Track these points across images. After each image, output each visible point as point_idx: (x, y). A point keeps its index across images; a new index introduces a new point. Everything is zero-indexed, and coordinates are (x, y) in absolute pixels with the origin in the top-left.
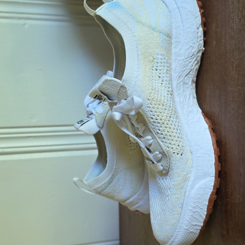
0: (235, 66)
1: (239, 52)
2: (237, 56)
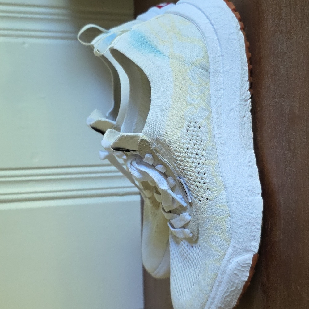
0: (270, 75)
1: (274, 58)
2: (272, 63)
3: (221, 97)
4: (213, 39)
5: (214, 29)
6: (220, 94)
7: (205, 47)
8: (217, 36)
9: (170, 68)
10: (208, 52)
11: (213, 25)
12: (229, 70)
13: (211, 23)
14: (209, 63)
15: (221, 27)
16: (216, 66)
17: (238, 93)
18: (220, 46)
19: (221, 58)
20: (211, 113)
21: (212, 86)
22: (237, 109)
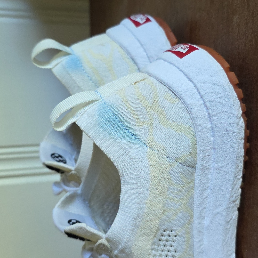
3: (206, 198)
4: (206, 127)
5: (209, 114)
6: (206, 194)
7: (194, 137)
8: (212, 123)
9: (147, 162)
10: (197, 144)
11: (207, 109)
12: (221, 167)
13: (206, 106)
14: (197, 157)
15: (219, 113)
16: (205, 162)
17: (228, 195)
18: (214, 136)
19: (212, 150)
20: (192, 216)
21: (197, 185)
22: (224, 213)
